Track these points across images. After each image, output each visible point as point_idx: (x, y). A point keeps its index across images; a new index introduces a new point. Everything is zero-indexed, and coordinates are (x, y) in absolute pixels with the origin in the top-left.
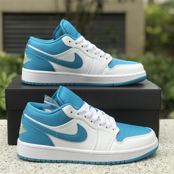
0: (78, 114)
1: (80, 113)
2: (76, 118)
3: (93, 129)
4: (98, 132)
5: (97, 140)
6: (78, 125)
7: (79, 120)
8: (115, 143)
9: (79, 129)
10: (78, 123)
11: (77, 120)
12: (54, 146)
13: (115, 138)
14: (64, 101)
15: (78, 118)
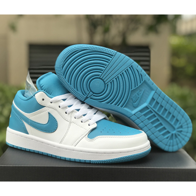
0: (51, 103)
1: (53, 101)
2: (48, 107)
3: (66, 121)
4: (70, 125)
5: (66, 133)
6: (49, 113)
7: (51, 109)
9: (49, 119)
10: (50, 112)
11: (49, 108)
12: (28, 133)
14: (42, 87)
15: (50, 107)
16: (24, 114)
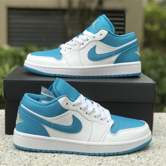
0: (74, 106)
1: (75, 104)
2: (71, 110)
3: (88, 121)
4: (92, 124)
5: (92, 132)
7: (74, 112)
8: (109, 135)
9: (74, 121)
10: (74, 115)
12: (49, 136)
13: (109, 130)
14: (60, 93)
15: (73, 110)
16: (44, 119)
